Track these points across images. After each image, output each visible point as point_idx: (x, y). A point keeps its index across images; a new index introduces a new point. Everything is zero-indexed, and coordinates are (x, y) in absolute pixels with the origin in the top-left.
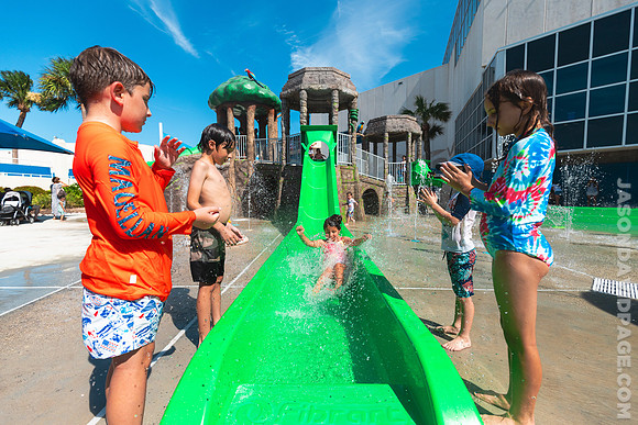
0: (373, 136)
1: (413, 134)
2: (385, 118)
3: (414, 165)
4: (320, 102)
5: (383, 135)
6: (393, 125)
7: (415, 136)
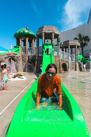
0: (65, 47)
4: (48, 36)
5: (68, 46)
6: (71, 43)
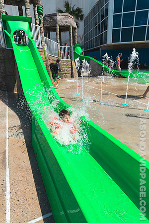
1: (73, 27)
2: (55, 15)
3: (74, 48)
5: (56, 26)
6: (61, 20)
7: (74, 29)
